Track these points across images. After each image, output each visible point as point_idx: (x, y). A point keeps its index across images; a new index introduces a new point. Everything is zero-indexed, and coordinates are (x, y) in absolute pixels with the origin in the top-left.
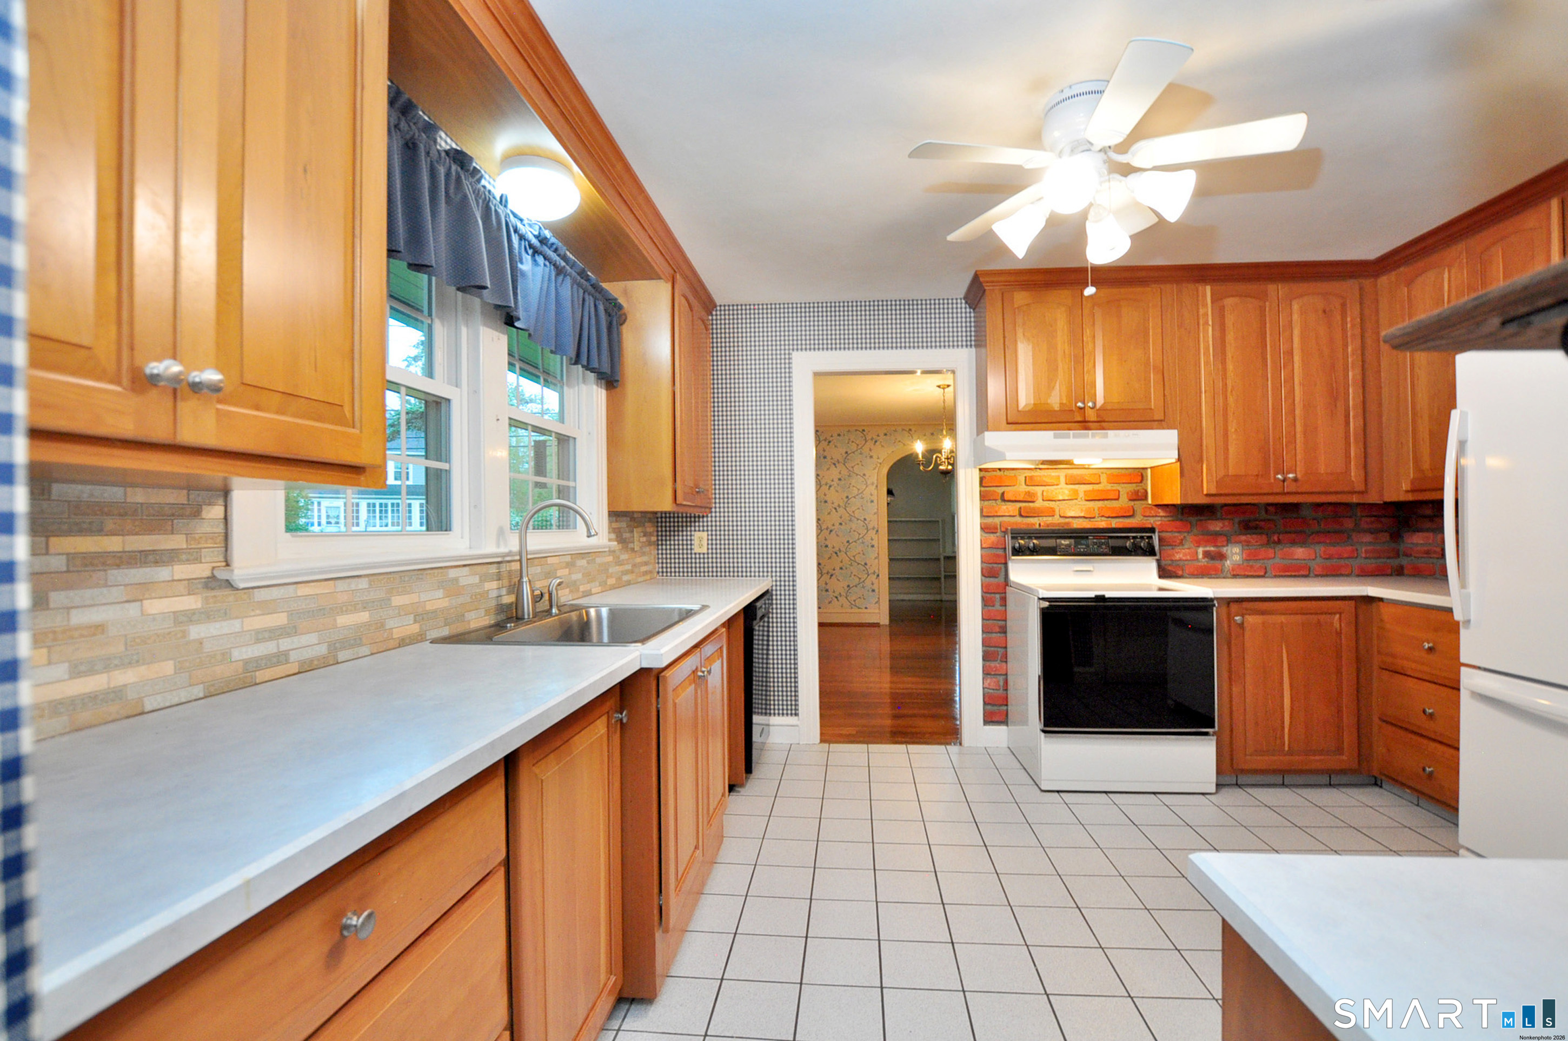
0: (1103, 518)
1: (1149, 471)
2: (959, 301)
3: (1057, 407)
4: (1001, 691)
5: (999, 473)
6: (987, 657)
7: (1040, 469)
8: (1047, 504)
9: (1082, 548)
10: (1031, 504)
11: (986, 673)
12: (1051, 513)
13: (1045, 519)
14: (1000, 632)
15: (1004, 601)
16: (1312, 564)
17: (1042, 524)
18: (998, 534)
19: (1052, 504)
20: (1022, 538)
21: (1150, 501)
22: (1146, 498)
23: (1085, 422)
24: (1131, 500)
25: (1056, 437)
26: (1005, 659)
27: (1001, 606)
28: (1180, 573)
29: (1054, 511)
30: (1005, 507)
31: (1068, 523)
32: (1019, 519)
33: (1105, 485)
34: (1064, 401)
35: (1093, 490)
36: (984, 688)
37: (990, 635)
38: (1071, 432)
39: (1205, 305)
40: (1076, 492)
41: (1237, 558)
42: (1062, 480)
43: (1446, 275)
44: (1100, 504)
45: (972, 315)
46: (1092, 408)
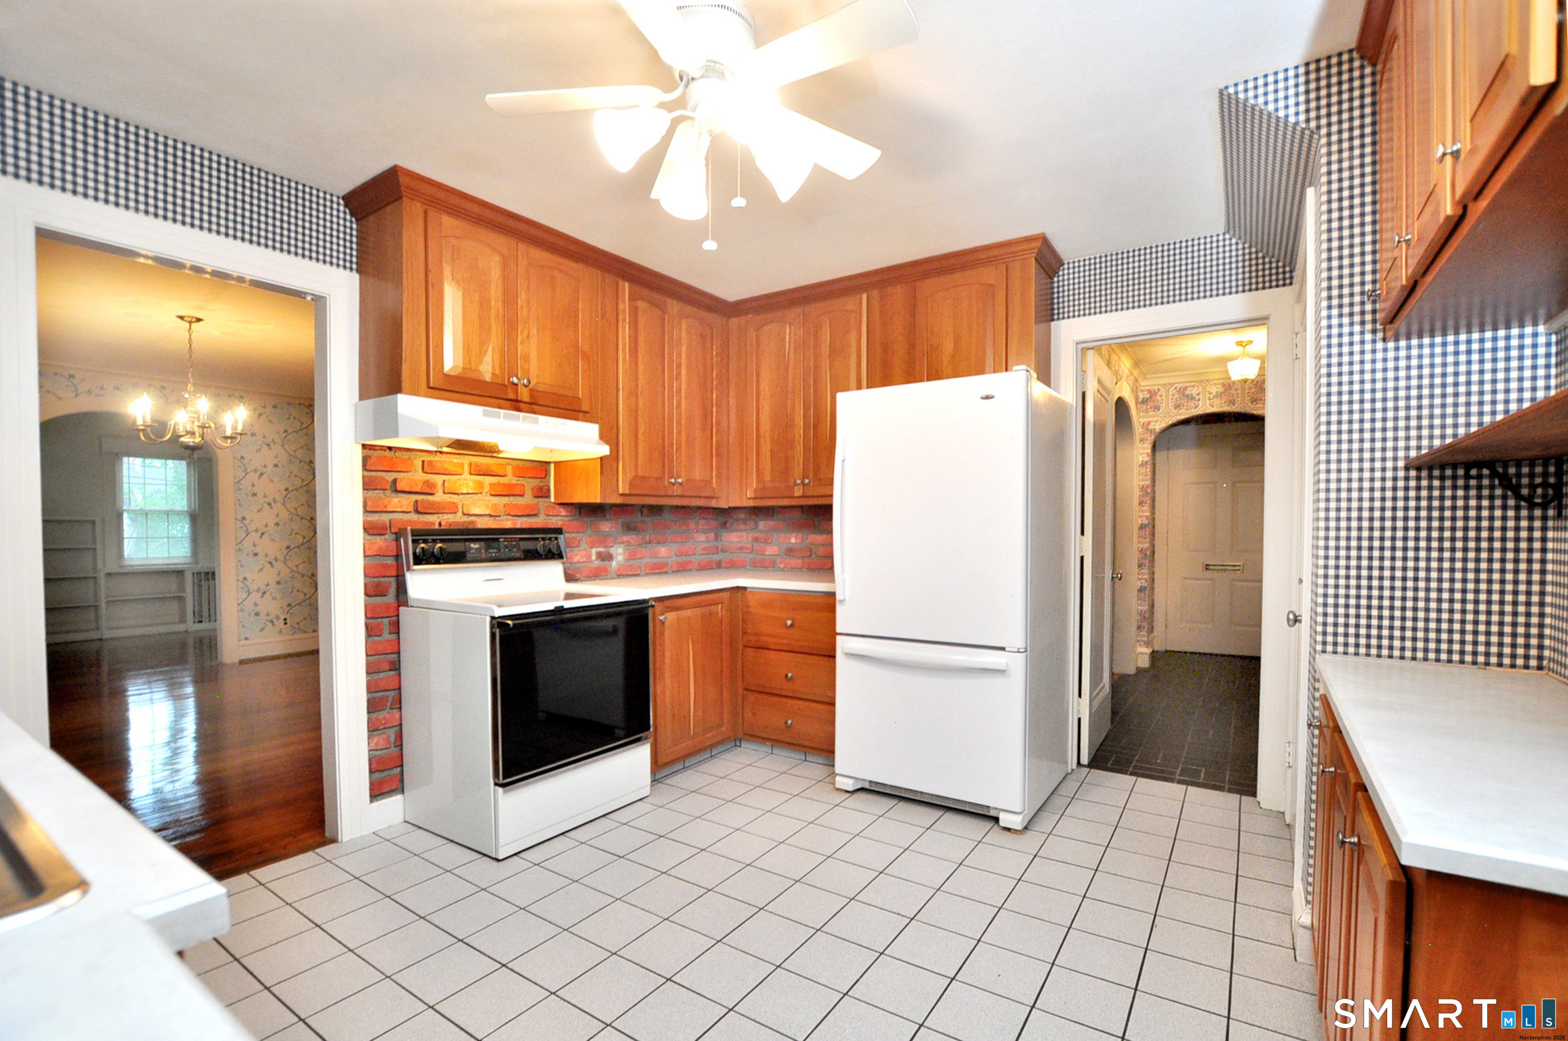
0: (509, 517)
1: (552, 465)
2: (335, 199)
3: (488, 377)
4: (394, 750)
5: (388, 453)
6: (373, 706)
7: (441, 452)
8: (448, 498)
9: (493, 553)
10: (430, 498)
11: (373, 729)
12: (452, 508)
13: (446, 516)
14: (390, 670)
15: (396, 627)
16: (670, 561)
17: (443, 523)
18: (387, 536)
19: (454, 498)
20: (425, 541)
21: (552, 500)
22: (548, 496)
23: (517, 401)
24: (535, 497)
25: (485, 414)
26: (398, 703)
27: (390, 633)
28: (578, 576)
29: (457, 507)
30: (396, 500)
31: (472, 522)
32: (414, 517)
33: (510, 479)
34: (497, 372)
35: (499, 484)
36: (370, 751)
37: (375, 676)
38: (502, 411)
39: (624, 301)
40: (481, 485)
41: (620, 558)
42: (466, 468)
43: (788, 330)
44: (505, 500)
45: (354, 226)
46: (526, 386)
